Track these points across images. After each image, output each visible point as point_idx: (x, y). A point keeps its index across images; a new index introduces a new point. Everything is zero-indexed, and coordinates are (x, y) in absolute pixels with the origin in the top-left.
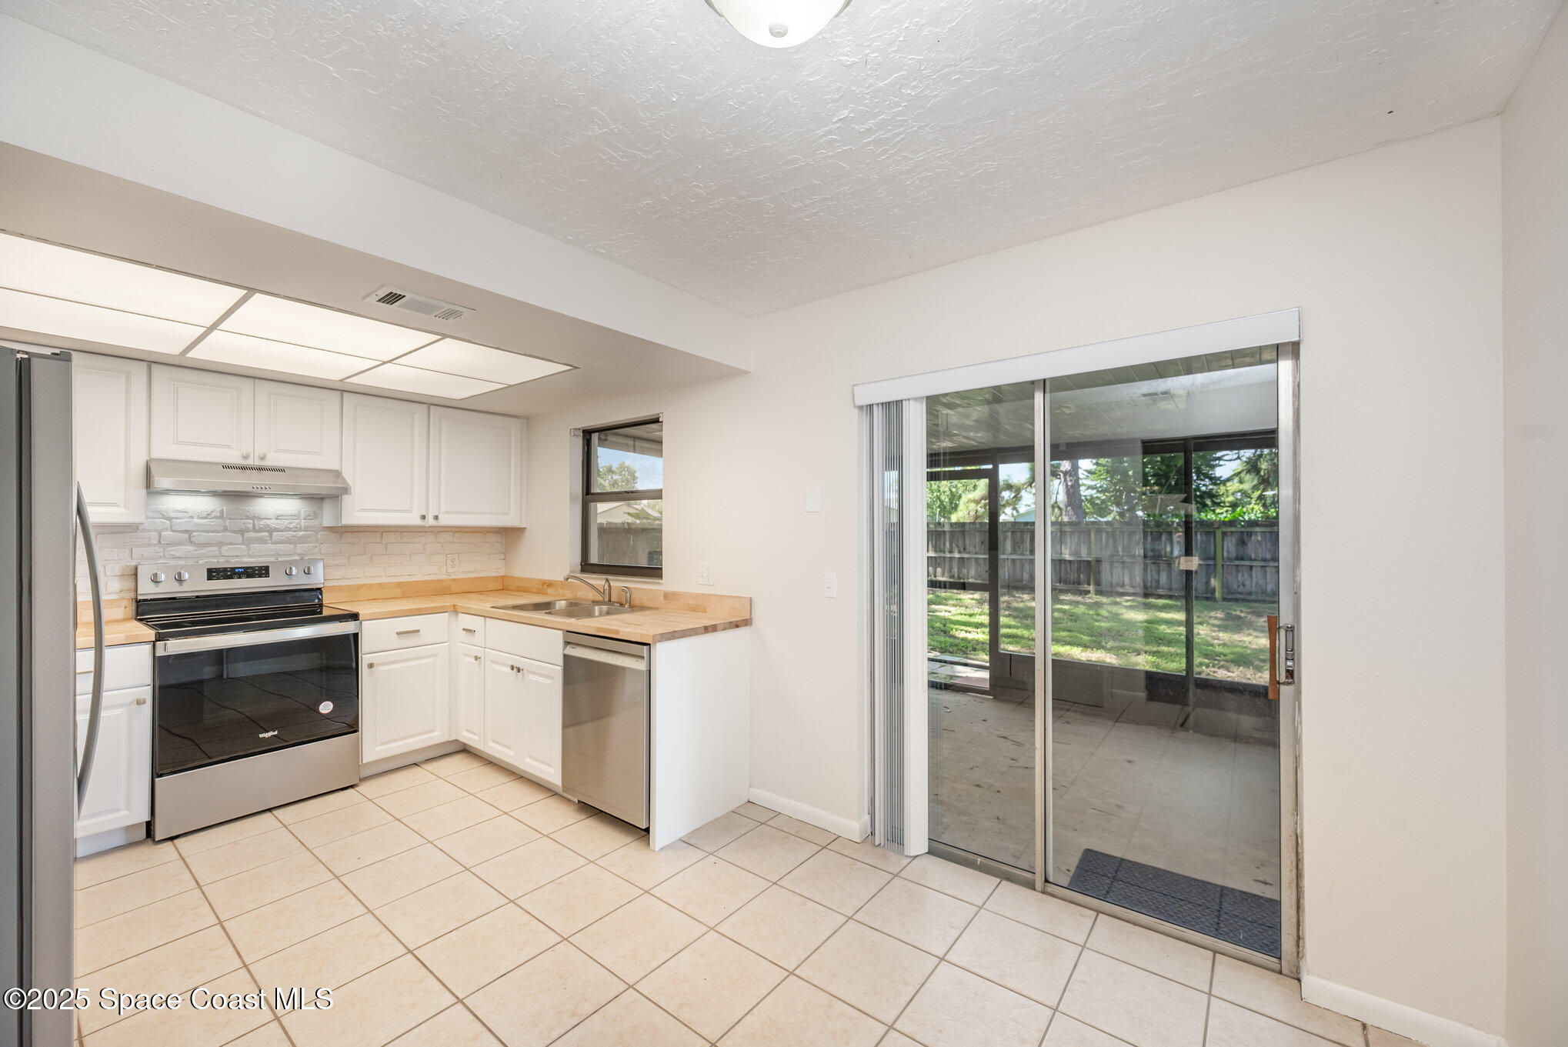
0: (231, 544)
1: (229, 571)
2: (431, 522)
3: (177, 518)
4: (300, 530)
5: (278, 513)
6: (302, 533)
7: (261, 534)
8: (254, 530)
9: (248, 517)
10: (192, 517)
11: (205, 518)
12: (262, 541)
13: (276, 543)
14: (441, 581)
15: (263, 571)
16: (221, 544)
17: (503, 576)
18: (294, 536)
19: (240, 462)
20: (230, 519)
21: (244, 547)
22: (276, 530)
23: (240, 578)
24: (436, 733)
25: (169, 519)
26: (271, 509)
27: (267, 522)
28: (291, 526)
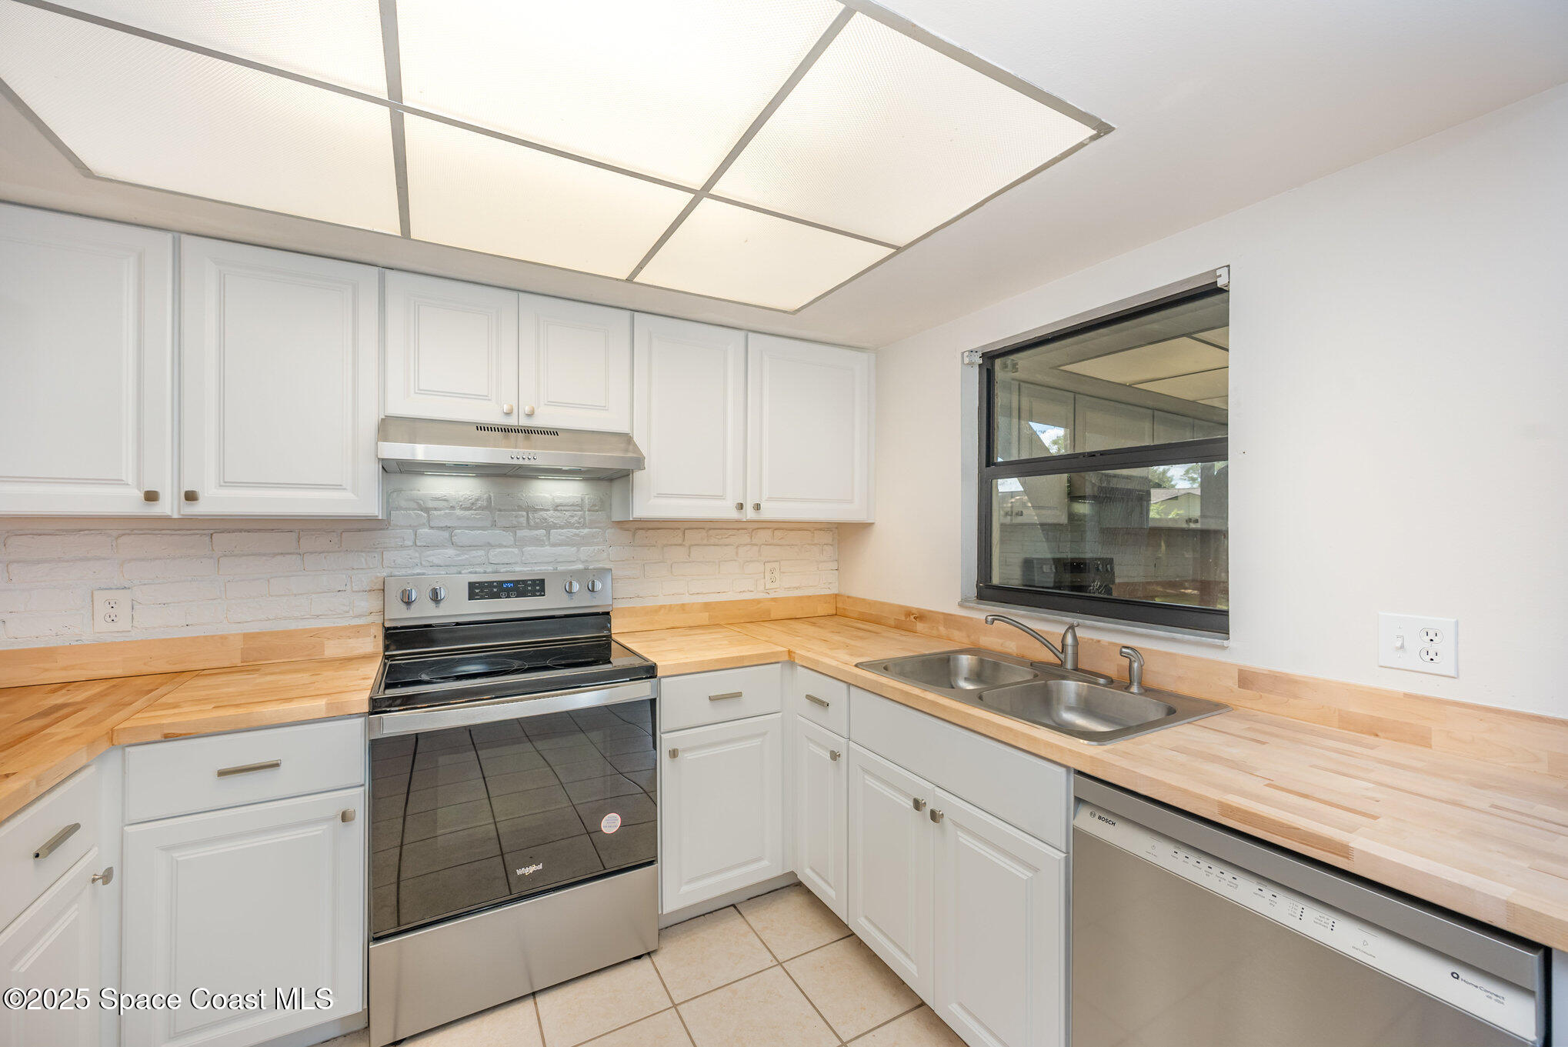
0: (501, 546)
1: (495, 587)
2: (750, 514)
3: (436, 509)
4: (584, 526)
5: (558, 501)
6: (586, 531)
7: (537, 532)
8: (529, 527)
9: (520, 508)
10: (453, 508)
11: (469, 509)
12: (538, 542)
13: (554, 545)
14: (759, 601)
15: (535, 587)
16: (490, 546)
17: (836, 595)
18: (577, 535)
19: (498, 419)
20: (500, 510)
21: (516, 551)
22: (555, 526)
23: (508, 597)
24: (765, 863)
25: (427, 510)
26: (547, 495)
27: (544, 514)
28: (573, 520)
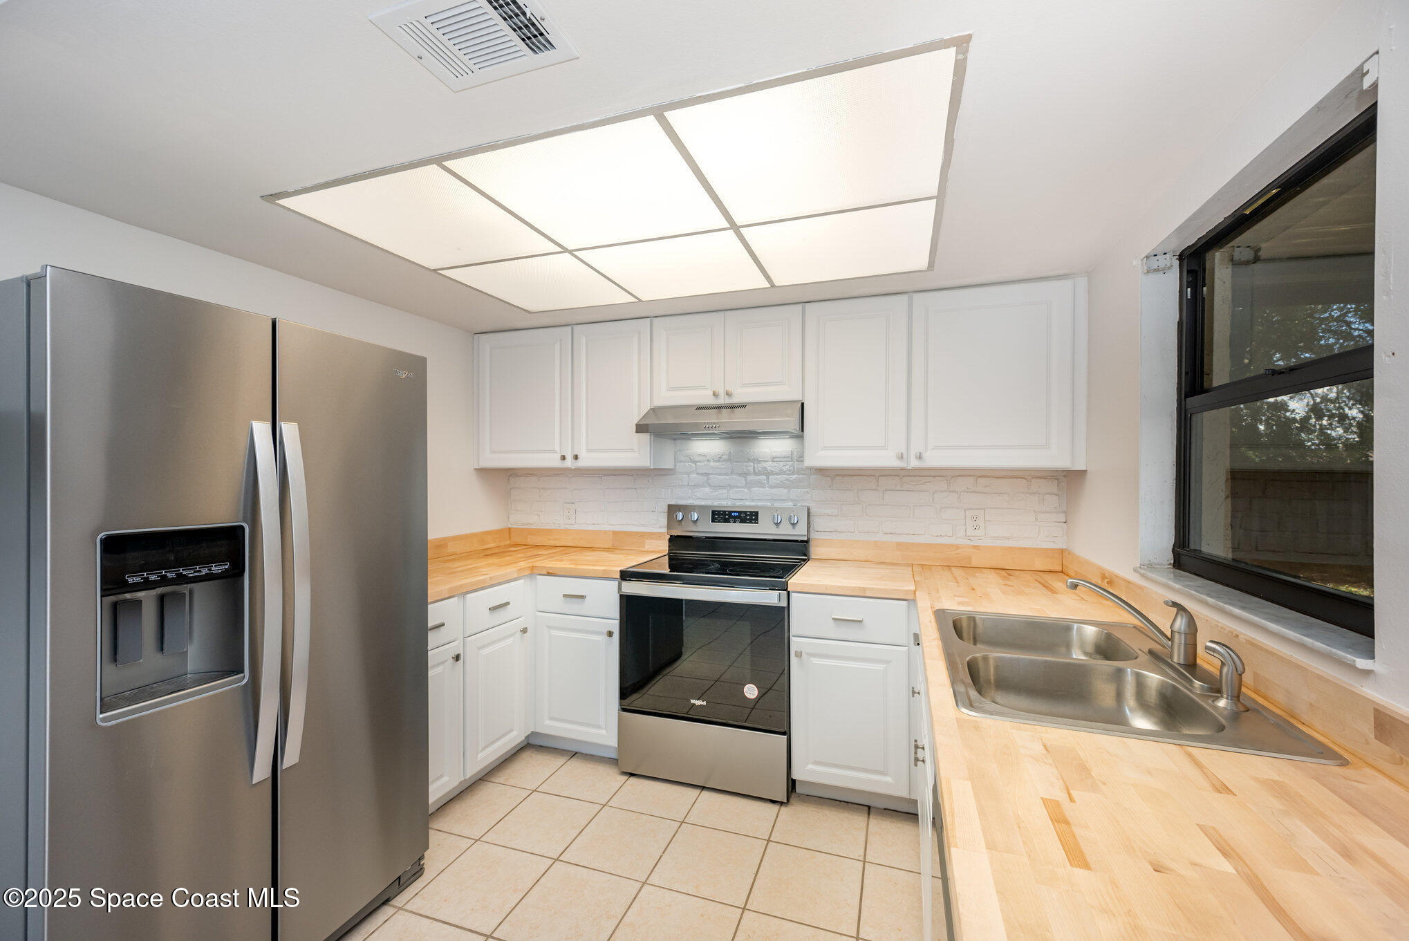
0: (737, 487)
1: (727, 515)
3: (699, 462)
4: (793, 473)
5: (774, 454)
6: (795, 477)
7: (759, 477)
8: (755, 474)
9: (749, 460)
10: (708, 461)
11: (718, 461)
12: (760, 484)
13: (771, 487)
14: (957, 547)
15: (750, 517)
16: (731, 487)
17: (1062, 551)
18: (787, 480)
19: (711, 401)
20: (736, 462)
21: (746, 490)
22: (772, 473)
23: (735, 522)
24: (889, 779)
25: (695, 462)
26: (767, 450)
27: (764, 464)
28: (785, 469)
